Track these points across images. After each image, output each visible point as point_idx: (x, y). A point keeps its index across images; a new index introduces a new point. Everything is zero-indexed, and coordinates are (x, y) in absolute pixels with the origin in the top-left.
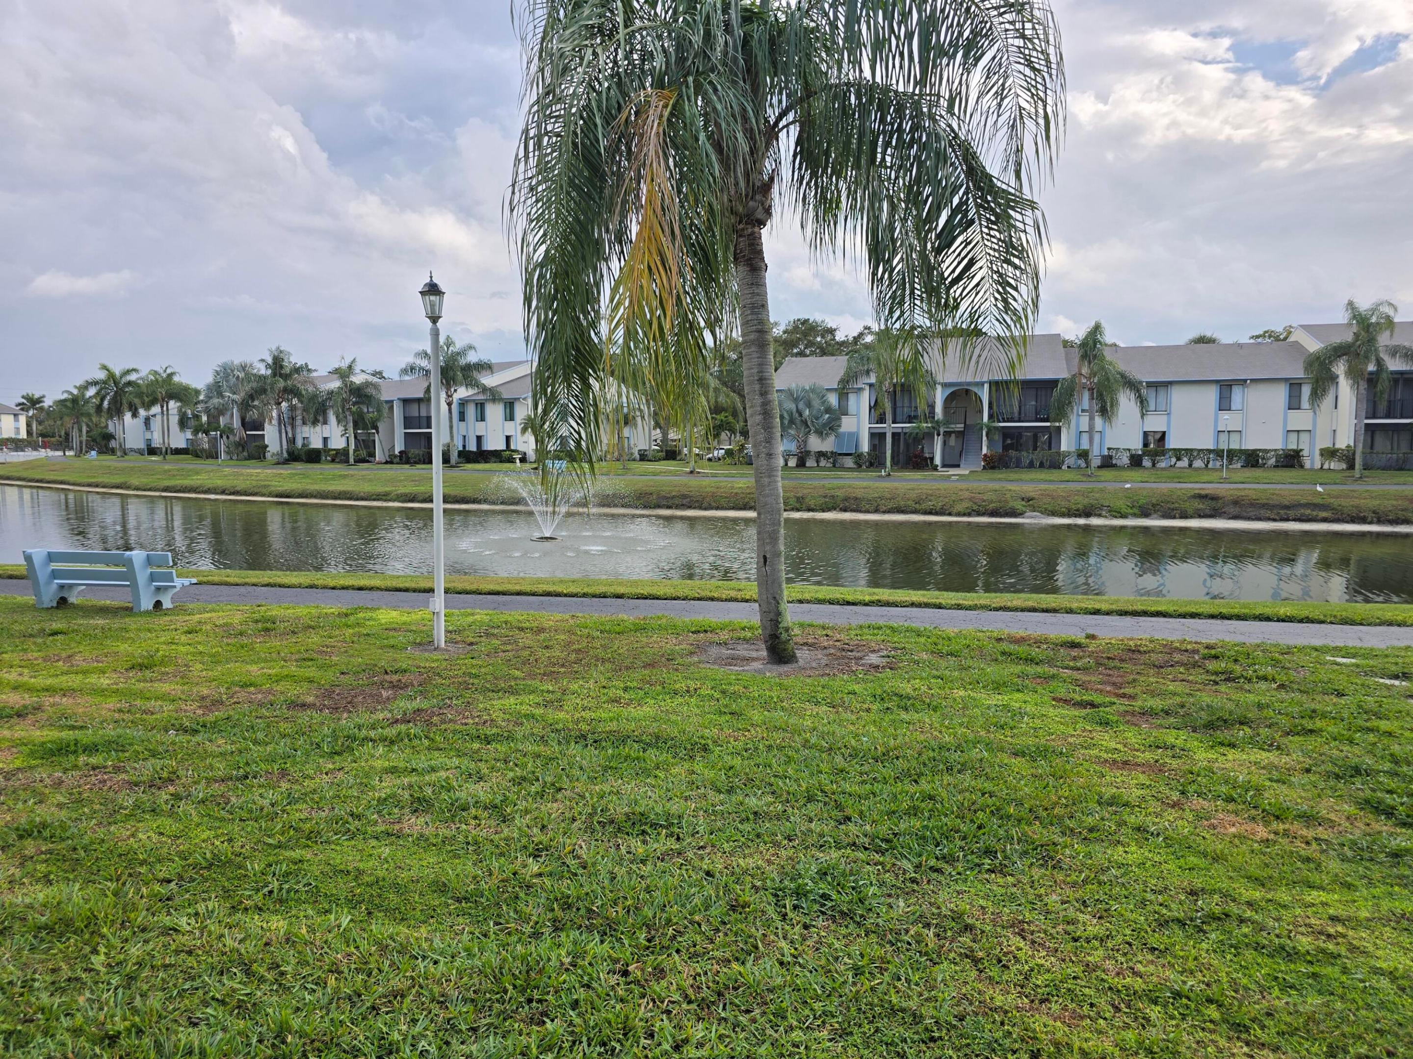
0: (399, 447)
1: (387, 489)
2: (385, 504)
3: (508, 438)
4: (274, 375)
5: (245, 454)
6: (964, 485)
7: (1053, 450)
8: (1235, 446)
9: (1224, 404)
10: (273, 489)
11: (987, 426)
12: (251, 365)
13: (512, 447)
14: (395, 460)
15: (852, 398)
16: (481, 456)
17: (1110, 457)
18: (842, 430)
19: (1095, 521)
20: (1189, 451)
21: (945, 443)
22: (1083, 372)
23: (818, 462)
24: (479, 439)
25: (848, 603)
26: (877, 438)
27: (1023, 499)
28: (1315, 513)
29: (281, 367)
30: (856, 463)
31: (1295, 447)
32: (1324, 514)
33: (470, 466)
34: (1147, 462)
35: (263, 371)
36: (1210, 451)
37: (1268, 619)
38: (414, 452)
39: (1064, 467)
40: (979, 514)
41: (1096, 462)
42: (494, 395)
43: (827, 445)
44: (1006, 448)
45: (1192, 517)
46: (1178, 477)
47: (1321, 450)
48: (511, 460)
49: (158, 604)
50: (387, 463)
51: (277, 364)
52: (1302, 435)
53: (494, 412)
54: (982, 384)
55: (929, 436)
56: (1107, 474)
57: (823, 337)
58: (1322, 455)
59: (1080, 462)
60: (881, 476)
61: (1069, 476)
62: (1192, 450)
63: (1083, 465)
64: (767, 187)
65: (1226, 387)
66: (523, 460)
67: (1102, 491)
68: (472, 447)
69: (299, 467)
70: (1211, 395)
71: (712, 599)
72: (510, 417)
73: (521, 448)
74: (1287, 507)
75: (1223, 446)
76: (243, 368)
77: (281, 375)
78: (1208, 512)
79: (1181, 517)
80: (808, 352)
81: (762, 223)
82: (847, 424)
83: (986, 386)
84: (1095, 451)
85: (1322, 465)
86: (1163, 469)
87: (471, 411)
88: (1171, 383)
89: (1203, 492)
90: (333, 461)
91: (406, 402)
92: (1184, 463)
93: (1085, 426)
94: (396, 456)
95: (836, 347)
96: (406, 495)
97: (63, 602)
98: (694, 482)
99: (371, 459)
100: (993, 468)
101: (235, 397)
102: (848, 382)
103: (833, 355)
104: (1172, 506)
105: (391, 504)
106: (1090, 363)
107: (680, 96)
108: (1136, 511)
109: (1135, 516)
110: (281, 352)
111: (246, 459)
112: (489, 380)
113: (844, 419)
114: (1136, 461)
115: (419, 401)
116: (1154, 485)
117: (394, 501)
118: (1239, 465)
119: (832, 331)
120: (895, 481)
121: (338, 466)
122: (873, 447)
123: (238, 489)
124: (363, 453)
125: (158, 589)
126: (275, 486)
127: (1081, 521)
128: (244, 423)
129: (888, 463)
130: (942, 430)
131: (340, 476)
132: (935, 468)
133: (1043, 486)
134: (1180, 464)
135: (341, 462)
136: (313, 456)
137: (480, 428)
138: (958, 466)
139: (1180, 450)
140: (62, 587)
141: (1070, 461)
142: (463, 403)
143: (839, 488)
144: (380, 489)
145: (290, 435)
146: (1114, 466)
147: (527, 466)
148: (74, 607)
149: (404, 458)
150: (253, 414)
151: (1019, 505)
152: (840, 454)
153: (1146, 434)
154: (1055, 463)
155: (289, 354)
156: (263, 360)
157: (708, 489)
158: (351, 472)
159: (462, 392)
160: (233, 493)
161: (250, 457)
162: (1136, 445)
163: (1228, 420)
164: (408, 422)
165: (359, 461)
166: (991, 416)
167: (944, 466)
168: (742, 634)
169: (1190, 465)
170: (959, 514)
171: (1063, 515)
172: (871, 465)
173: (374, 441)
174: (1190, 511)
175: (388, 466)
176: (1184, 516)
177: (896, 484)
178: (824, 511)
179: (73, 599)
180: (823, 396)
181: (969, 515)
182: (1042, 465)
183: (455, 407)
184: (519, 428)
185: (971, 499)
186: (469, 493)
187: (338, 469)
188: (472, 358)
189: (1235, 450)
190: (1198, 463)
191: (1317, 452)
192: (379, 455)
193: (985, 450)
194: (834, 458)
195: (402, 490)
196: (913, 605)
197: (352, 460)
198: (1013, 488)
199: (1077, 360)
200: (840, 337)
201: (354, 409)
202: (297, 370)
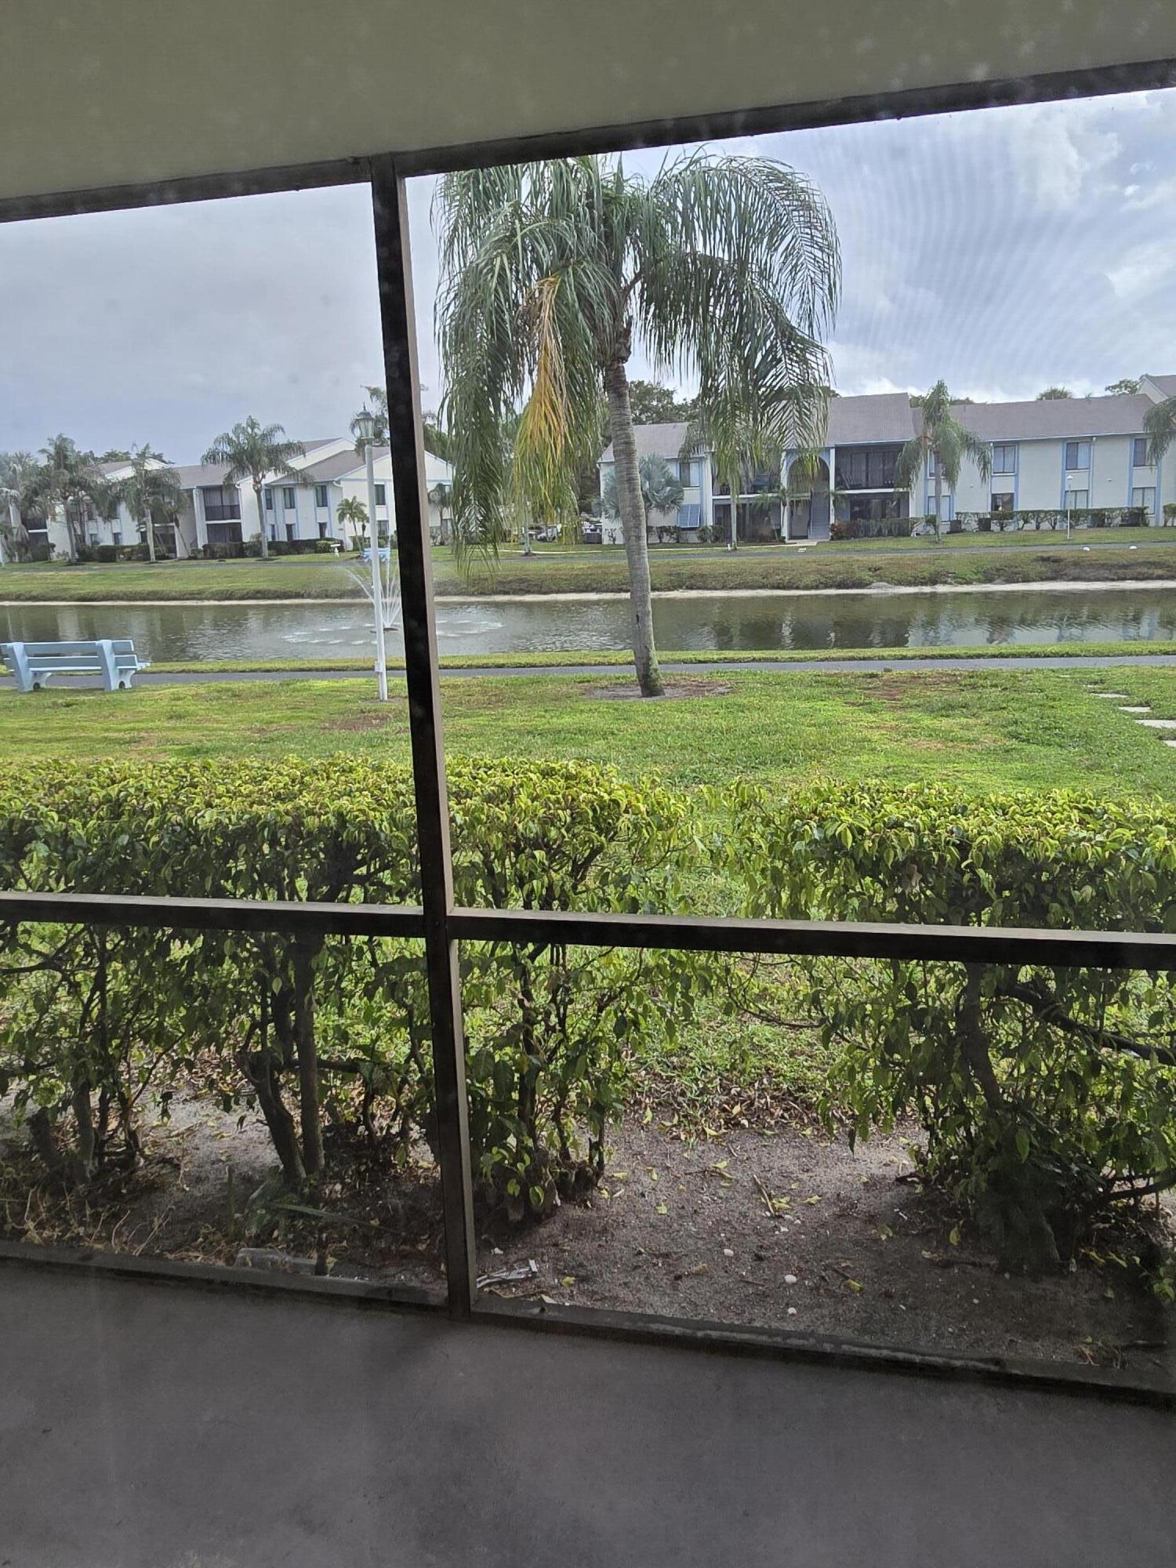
0: (202, 541)
1: (200, 587)
2: (200, 603)
3: (322, 526)
4: (58, 466)
5: (29, 555)
6: (812, 558)
7: (902, 517)
8: (1081, 506)
9: (1071, 464)
10: (73, 592)
11: (834, 494)
12: (28, 456)
13: (327, 535)
14: (199, 556)
15: (694, 468)
16: (296, 546)
17: (959, 522)
18: (684, 503)
19: (941, 589)
20: (1036, 513)
21: (792, 513)
22: (929, 435)
23: (660, 538)
24: (289, 527)
25: (700, 662)
26: (722, 510)
27: (870, 569)
28: (1151, 571)
29: (66, 457)
30: (700, 538)
31: (1140, 505)
32: (1160, 572)
33: (284, 558)
34: (995, 527)
35: (43, 461)
36: (1057, 512)
37: (1037, 656)
38: (219, 545)
39: (913, 534)
40: (827, 587)
41: (944, 528)
42: (304, 479)
43: (670, 519)
44: (854, 516)
45: (1034, 581)
46: (1024, 541)
47: (1165, 507)
48: (327, 549)
49: (122, 684)
50: (190, 558)
51: (61, 454)
52: (1146, 491)
53: (305, 498)
54: (828, 450)
55: (775, 507)
56: (956, 540)
57: (659, 401)
58: (1165, 512)
59: (928, 528)
60: (727, 551)
61: (917, 544)
62: (1039, 512)
63: (932, 531)
64: (628, 332)
65: (1072, 445)
66: (341, 549)
67: (947, 557)
68: (283, 537)
69: (96, 568)
70: (1058, 453)
71: (583, 665)
72: (323, 502)
73: (337, 536)
74: (1125, 567)
75: (1070, 507)
76: (20, 459)
77: (66, 467)
78: (1049, 574)
79: (1024, 581)
80: (643, 417)
81: (625, 359)
82: (690, 497)
83: (833, 452)
84: (944, 516)
85: (1166, 522)
86: (1010, 533)
87: (279, 497)
88: (1018, 442)
89: (1045, 555)
90: (129, 559)
91: (206, 490)
92: (1032, 525)
93: (932, 492)
94: (199, 551)
95: (674, 412)
96: (222, 592)
97: (37, 687)
98: (531, 565)
99: (173, 555)
100: (841, 538)
101: (13, 492)
102: (689, 452)
103: (672, 421)
104: (1015, 570)
105: (206, 603)
106: (934, 424)
107: (563, 281)
108: (979, 576)
109: (980, 581)
110: (65, 440)
111: (30, 562)
112: (297, 463)
113: (687, 492)
114: (984, 525)
115: (219, 488)
116: (998, 550)
117: (208, 599)
118: (1085, 526)
119: (669, 394)
120: (740, 556)
121: (139, 564)
122: (718, 520)
123: (34, 594)
124: (163, 549)
125: (121, 671)
126: (76, 589)
127: (927, 589)
128: (24, 522)
129: (734, 538)
130: (788, 500)
131: (145, 575)
132: (782, 541)
133: (889, 555)
134: (1027, 527)
135: (139, 560)
136: (108, 555)
137: (290, 517)
138: (806, 537)
139: (1027, 512)
140: (35, 674)
141: (919, 528)
142: (270, 489)
143: (684, 565)
144: (194, 587)
145: (79, 533)
146: (963, 531)
147: (346, 555)
148: (43, 690)
149: (209, 553)
150: (36, 511)
151: (866, 576)
152: (684, 529)
153: (994, 496)
154: (903, 530)
155: (72, 442)
156: (43, 451)
157: (546, 572)
158: (156, 571)
159: (270, 477)
160: (27, 599)
161: (35, 559)
162: (984, 508)
163: (1076, 480)
164: (210, 513)
165: (161, 557)
166: (837, 484)
167: (792, 537)
168: (619, 681)
169: (1038, 528)
170: (806, 588)
171: (909, 584)
172: (717, 539)
173: (173, 536)
174: (1032, 575)
175: (194, 562)
176: (1026, 580)
177: (744, 559)
178: (669, 590)
179: (43, 685)
180: (663, 468)
181: (817, 588)
182: (890, 533)
183: (262, 493)
184: (336, 515)
185: (818, 571)
186: (291, 587)
187: (138, 568)
188: (279, 439)
189: (1081, 510)
190: (1045, 525)
191: (1162, 510)
192: (181, 551)
193: (832, 521)
194: (677, 534)
195: (216, 587)
196: (754, 660)
197: (153, 557)
198: (860, 558)
199: (921, 422)
200: (678, 400)
201: (151, 499)
202: (83, 460)
